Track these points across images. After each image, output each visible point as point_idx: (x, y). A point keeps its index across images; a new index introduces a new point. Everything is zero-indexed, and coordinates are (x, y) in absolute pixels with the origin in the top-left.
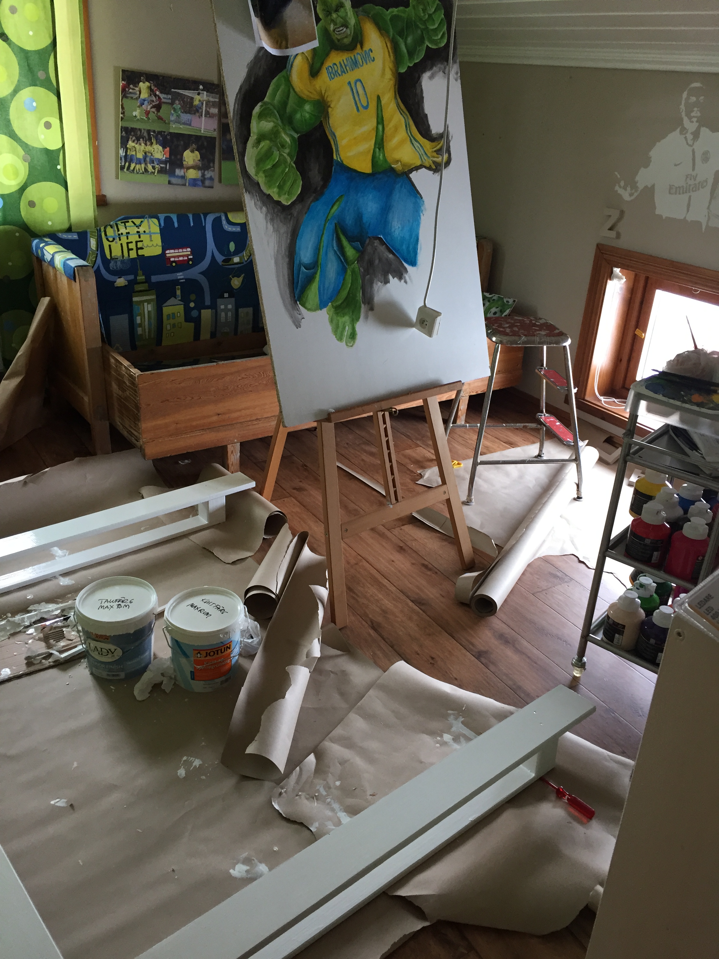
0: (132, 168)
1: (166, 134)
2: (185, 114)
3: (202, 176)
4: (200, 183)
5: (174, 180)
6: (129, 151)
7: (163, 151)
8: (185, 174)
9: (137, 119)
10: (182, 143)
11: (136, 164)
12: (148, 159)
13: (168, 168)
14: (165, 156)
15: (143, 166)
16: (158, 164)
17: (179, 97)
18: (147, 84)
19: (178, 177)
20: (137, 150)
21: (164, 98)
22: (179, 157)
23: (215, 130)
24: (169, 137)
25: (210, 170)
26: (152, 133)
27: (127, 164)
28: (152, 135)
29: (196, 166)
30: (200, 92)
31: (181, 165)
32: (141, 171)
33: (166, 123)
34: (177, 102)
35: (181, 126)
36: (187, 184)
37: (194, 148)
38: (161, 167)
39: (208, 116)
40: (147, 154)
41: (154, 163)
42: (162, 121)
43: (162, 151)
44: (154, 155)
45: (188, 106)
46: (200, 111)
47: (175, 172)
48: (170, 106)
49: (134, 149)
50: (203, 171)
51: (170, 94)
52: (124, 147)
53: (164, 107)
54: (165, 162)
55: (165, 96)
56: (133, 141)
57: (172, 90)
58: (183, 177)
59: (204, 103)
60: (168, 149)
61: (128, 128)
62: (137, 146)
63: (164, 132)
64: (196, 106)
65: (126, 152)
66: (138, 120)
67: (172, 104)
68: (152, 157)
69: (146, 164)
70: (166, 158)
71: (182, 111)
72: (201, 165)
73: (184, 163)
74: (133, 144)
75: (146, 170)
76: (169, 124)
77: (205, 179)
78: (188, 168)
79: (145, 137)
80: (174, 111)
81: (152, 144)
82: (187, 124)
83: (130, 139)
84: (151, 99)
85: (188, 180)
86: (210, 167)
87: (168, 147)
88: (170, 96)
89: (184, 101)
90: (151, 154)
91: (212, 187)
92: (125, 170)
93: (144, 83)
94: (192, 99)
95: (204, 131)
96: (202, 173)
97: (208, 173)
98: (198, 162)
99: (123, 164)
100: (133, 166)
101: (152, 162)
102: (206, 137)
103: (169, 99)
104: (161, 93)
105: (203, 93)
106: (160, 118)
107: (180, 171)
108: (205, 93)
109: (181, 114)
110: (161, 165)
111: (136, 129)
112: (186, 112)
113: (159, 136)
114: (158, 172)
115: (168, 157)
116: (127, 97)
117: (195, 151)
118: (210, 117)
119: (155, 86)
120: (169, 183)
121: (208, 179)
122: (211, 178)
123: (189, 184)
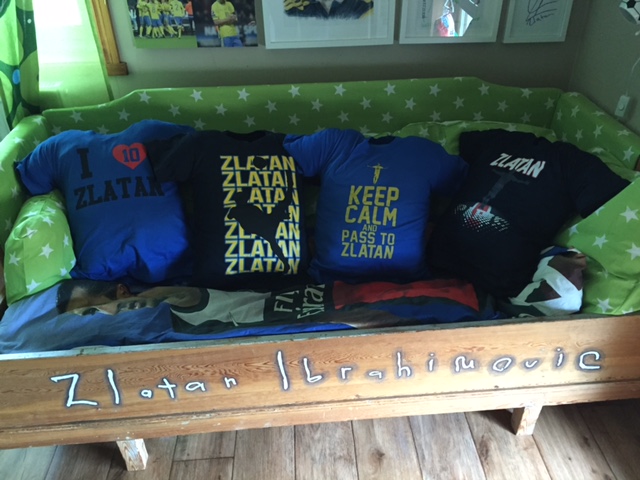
0: (148, 32)
3: (241, 33)
4: (239, 42)
5: (204, 41)
6: (140, 12)
8: (217, 32)
11: (153, 27)
12: (166, 19)
14: (187, 13)
15: (162, 28)
16: (180, 25)
19: (209, 37)
20: (151, 10)
22: (206, 12)
25: (249, 24)
27: (141, 28)
29: (230, 20)
31: (211, 23)
32: (161, 35)
36: (222, 45)
38: (185, 27)
40: (164, 13)
41: (175, 24)
43: (183, 7)
44: (173, 13)
47: (203, 31)
49: (146, 8)
50: (241, 27)
52: (133, 8)
54: (189, 21)
58: (216, 37)
60: (190, 3)
62: (149, 5)
65: (137, 14)
68: (171, 16)
69: (165, 25)
70: (189, 15)
72: (237, 19)
73: (214, 19)
74: (144, 3)
75: (166, 33)
77: (245, 36)
78: (221, 25)
81: (167, 0)
85: (222, 39)
86: (250, 20)
90: (170, 12)
91: (256, 45)
92: (141, 35)
96: (240, 29)
98: (232, 15)
99: (136, 28)
100: (149, 30)
101: (172, 22)
107: (211, 30)
110: (185, 25)
114: (183, 33)
115: (192, 13)
117: (226, 2)
120: (199, 45)
121: (249, 35)
122: (253, 34)
123: (225, 45)
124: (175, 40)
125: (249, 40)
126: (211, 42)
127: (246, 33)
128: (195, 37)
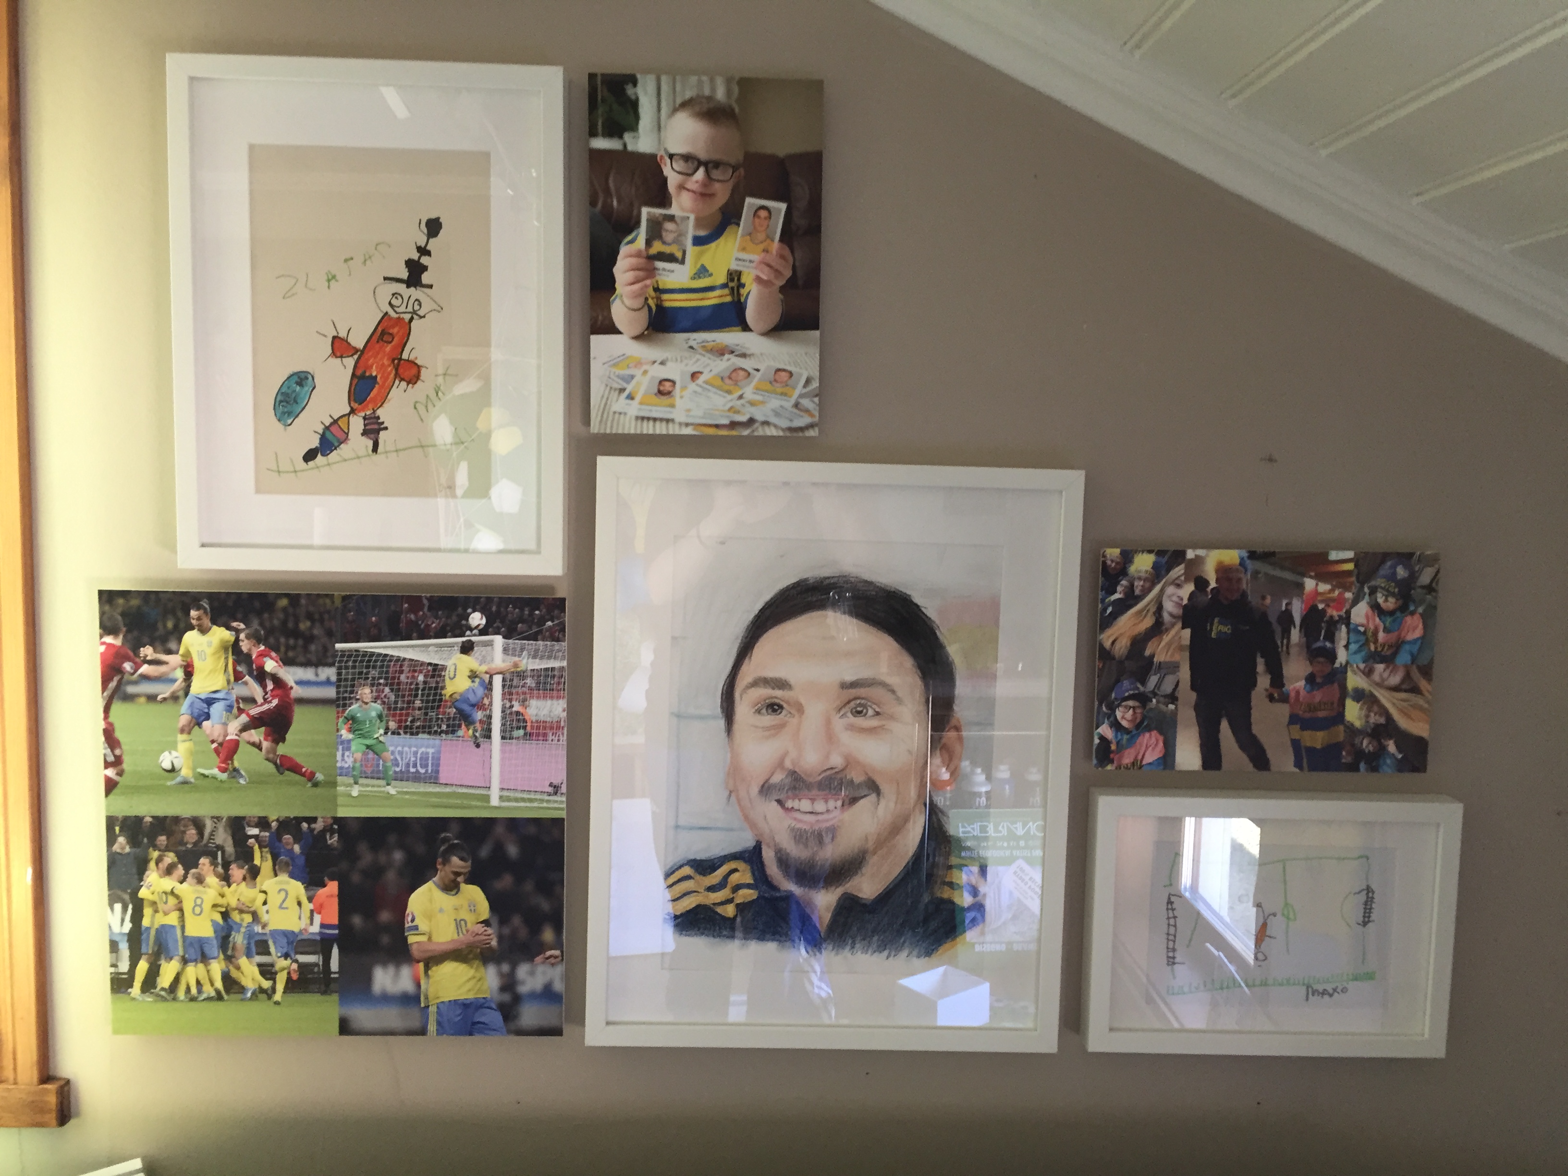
0: (165, 980)
1: (319, 826)
2: (405, 738)
3: (503, 989)
4: (494, 1018)
5: (362, 1015)
6: (147, 911)
7: (310, 899)
8: (418, 985)
9: (179, 779)
10: (398, 856)
11: (185, 961)
12: (239, 939)
13: (334, 965)
14: (317, 919)
15: (217, 967)
16: (286, 956)
17: (374, 673)
18: (220, 634)
19: (386, 999)
20: (187, 907)
21: (299, 683)
22: (385, 916)
23: (556, 789)
24: (333, 840)
25: (539, 959)
26: (255, 831)
27: (143, 967)
28: (256, 837)
29: (471, 947)
30: (473, 639)
31: (399, 953)
32: (208, 990)
33: (316, 785)
34: (366, 692)
35: (392, 790)
36: (432, 1027)
37: (457, 874)
38: (302, 967)
39: (521, 732)
40: (236, 916)
41: (269, 953)
42: (297, 777)
43: (304, 900)
44: (265, 918)
45: (418, 703)
46: (479, 715)
47: (368, 980)
48: (330, 712)
49: (172, 901)
50: (506, 968)
51: (331, 665)
52: (127, 897)
53: (301, 717)
54: (323, 945)
55: (307, 674)
56: (169, 871)
57: (338, 646)
58: (411, 999)
59: (498, 681)
60: (333, 887)
61: (139, 820)
62: (187, 890)
63: (313, 820)
64: (454, 702)
65: (137, 917)
66: (185, 782)
67: (340, 702)
68: (258, 929)
69: (229, 959)
70: (323, 926)
71: (392, 725)
72: (494, 943)
73: (412, 939)
74: (168, 883)
75: (231, 984)
76: (334, 784)
77: (517, 999)
78: (432, 960)
79: (220, 848)
80: (350, 730)
81: (254, 873)
82: (417, 778)
83: (152, 865)
84: (240, 690)
85: (433, 1009)
86: (541, 948)
87: (332, 879)
88: (329, 673)
89: (394, 685)
90: (255, 915)
91: (555, 1032)
92: (136, 990)
93: (204, 631)
94: (436, 671)
95: (501, 798)
96: (501, 975)
97: (532, 973)
98: (480, 928)
99: (124, 967)
100: (168, 971)
101: (262, 947)
102: (513, 824)
103: (328, 682)
104: (287, 662)
105: (490, 644)
106: (286, 765)
107: (397, 975)
108: (498, 640)
109: (388, 739)
110: (303, 959)
111: (176, 820)
112: (411, 731)
113: (287, 838)
114: (292, 986)
115: (335, 921)
116: (129, 698)
117: (463, 886)
118: (528, 736)
119: (257, 639)
120: (345, 1028)
121: (534, 996)
122: (548, 994)
123: (442, 1029)
124: (261, 1007)
125: (529, 1015)
126: (392, 1017)
127: (523, 989)
128: (335, 997)
